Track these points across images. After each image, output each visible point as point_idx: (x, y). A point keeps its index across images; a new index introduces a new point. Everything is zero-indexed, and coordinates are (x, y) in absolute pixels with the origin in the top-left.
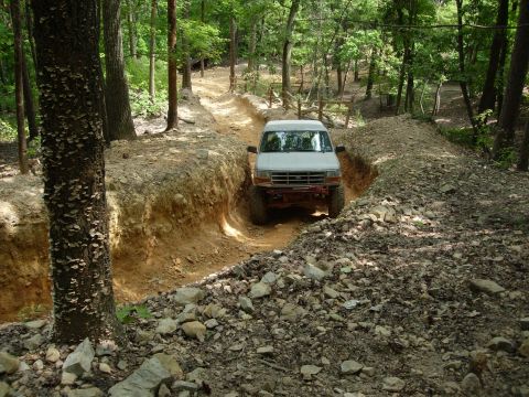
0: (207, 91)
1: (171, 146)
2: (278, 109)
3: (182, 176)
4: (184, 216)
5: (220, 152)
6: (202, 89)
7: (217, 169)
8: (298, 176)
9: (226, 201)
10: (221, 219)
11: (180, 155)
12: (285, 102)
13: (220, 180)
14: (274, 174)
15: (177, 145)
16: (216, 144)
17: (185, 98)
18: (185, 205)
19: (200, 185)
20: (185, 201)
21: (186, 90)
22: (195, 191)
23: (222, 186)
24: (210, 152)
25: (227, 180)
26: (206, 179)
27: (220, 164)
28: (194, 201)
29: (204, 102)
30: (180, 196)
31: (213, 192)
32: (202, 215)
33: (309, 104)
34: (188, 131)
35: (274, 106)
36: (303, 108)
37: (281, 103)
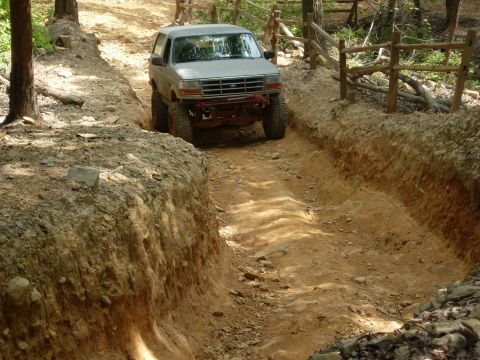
0: (119, 24)
1: (9, 161)
2: (294, 67)
3: (29, 233)
4: (33, 332)
5: (132, 174)
6: (108, 21)
7: (122, 216)
8: (233, 84)
9: (145, 294)
10: (129, 340)
11: (28, 180)
12: (308, 48)
13: (129, 240)
14: (204, 82)
15: (27, 155)
16: (122, 155)
17: (60, 42)
18: (35, 305)
19: (75, 255)
20: (36, 294)
21: (63, 23)
22: (61, 270)
23: (134, 256)
24: (104, 175)
25: (146, 242)
26: (92, 240)
27: (130, 202)
28: (60, 296)
29: (110, 51)
30: (23, 282)
31: (110, 272)
32: (82, 329)
33: (372, 52)
34: (60, 124)
35: (283, 59)
36: (353, 63)
37: (301, 52)
